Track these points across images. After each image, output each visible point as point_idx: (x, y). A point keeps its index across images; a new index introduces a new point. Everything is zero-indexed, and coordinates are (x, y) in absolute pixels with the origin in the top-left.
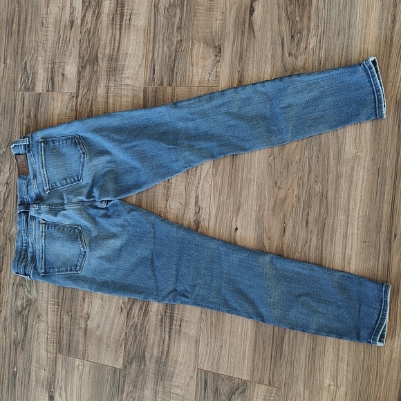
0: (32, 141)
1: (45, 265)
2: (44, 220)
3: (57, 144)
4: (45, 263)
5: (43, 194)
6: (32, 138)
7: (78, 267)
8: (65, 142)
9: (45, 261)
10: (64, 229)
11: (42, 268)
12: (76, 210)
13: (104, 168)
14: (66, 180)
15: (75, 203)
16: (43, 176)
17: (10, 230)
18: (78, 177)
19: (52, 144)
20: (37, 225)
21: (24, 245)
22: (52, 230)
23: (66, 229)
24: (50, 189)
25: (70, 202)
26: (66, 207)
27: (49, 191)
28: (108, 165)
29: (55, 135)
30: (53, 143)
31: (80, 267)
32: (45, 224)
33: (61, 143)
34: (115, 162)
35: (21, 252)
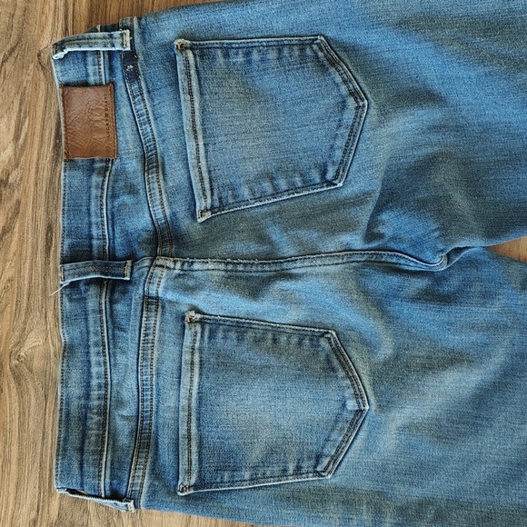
0: (144, 41)
1: (200, 461)
2: (198, 311)
3: (240, 59)
4: (200, 453)
5: (185, 223)
6: (143, 33)
7: (325, 461)
8: (272, 55)
9: (200, 446)
10: (275, 340)
11: (189, 472)
12: (334, 277)
13: (416, 146)
14: (272, 179)
15: (330, 254)
16: (192, 161)
17: (20, 343)
18: (324, 173)
19: (221, 60)
20: (172, 326)
21: (95, 394)
22: (227, 343)
23: (283, 339)
24: (212, 209)
25: (311, 253)
26: (297, 268)
27: (208, 215)
28: (434, 138)
29: (231, 30)
30: (226, 55)
31: (334, 459)
32: (202, 322)
33: (255, 56)
34: (459, 129)
35: (84, 419)
